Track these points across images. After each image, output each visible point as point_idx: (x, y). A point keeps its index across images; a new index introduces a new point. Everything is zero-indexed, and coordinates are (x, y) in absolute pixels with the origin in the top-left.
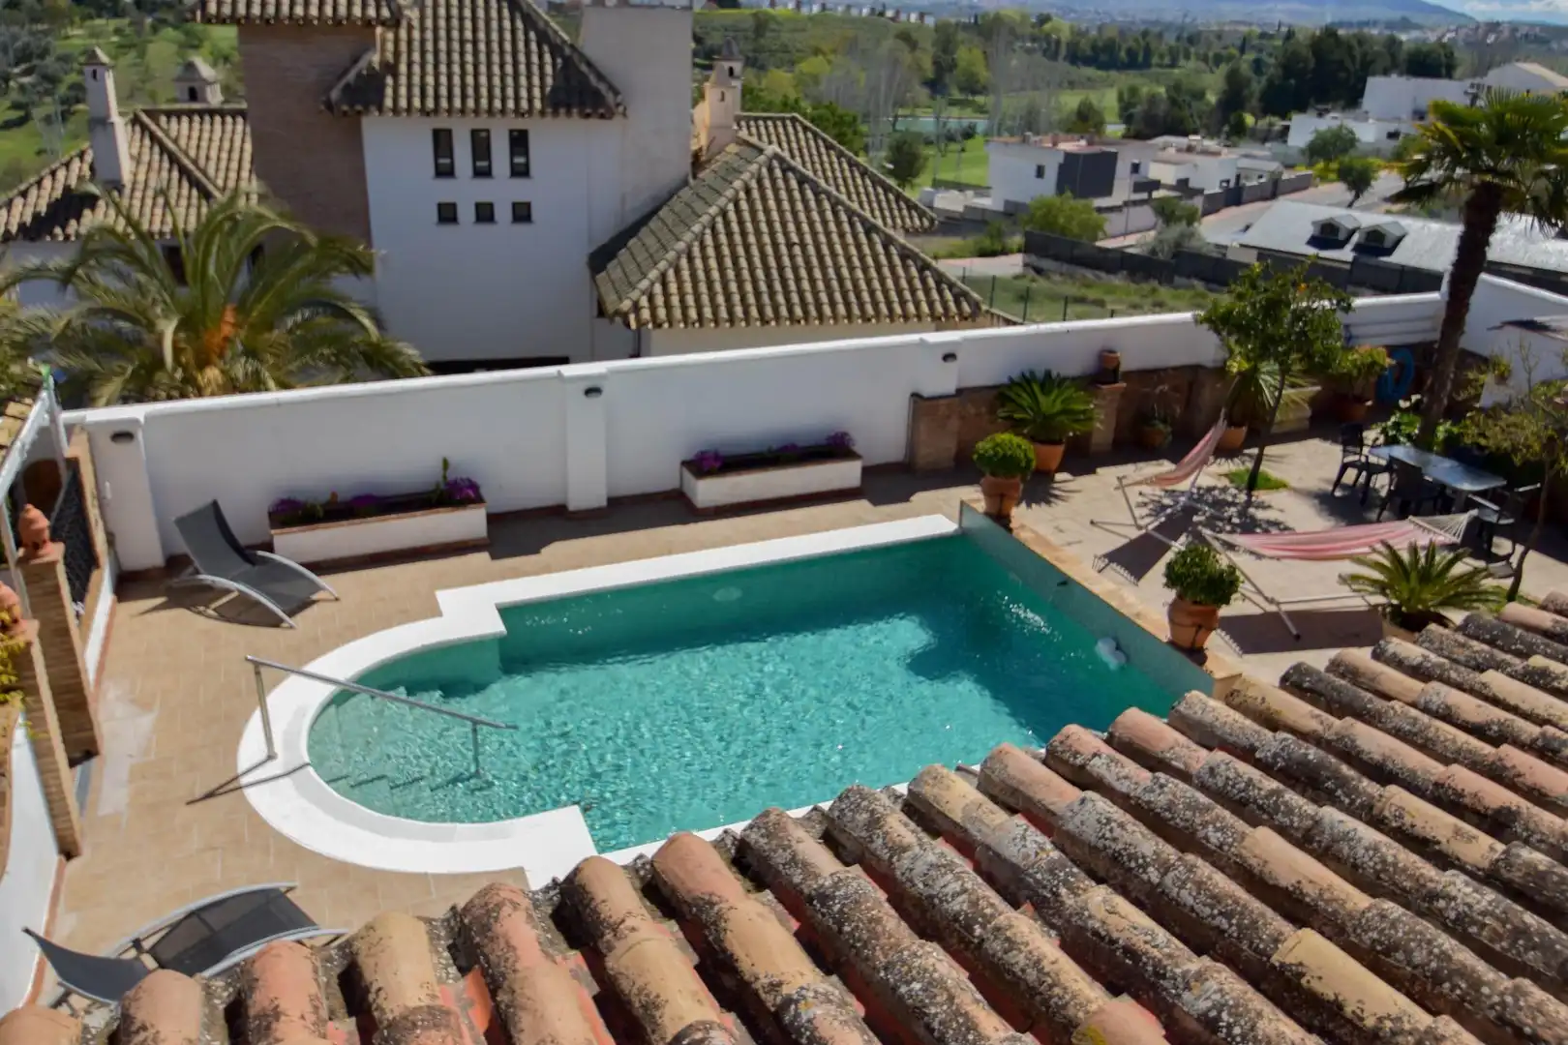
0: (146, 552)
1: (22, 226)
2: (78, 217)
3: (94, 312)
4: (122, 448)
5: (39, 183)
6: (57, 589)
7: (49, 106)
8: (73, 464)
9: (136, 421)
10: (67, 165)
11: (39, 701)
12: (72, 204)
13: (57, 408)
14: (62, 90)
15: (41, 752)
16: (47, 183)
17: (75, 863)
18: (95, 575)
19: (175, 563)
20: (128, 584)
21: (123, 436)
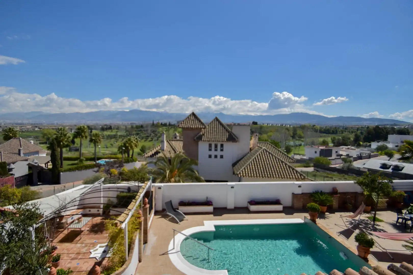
0: (160, 208)
1: (150, 155)
2: (158, 154)
3: (158, 169)
4: (160, 190)
5: (153, 150)
6: (147, 212)
7: (156, 138)
8: (152, 192)
9: (162, 186)
10: (157, 147)
11: (141, 231)
12: (157, 153)
13: (152, 183)
14: (157, 136)
15: (140, 241)
16: (154, 150)
17: (140, 263)
18: (152, 210)
19: (164, 210)
20: (156, 213)
21: (160, 188)
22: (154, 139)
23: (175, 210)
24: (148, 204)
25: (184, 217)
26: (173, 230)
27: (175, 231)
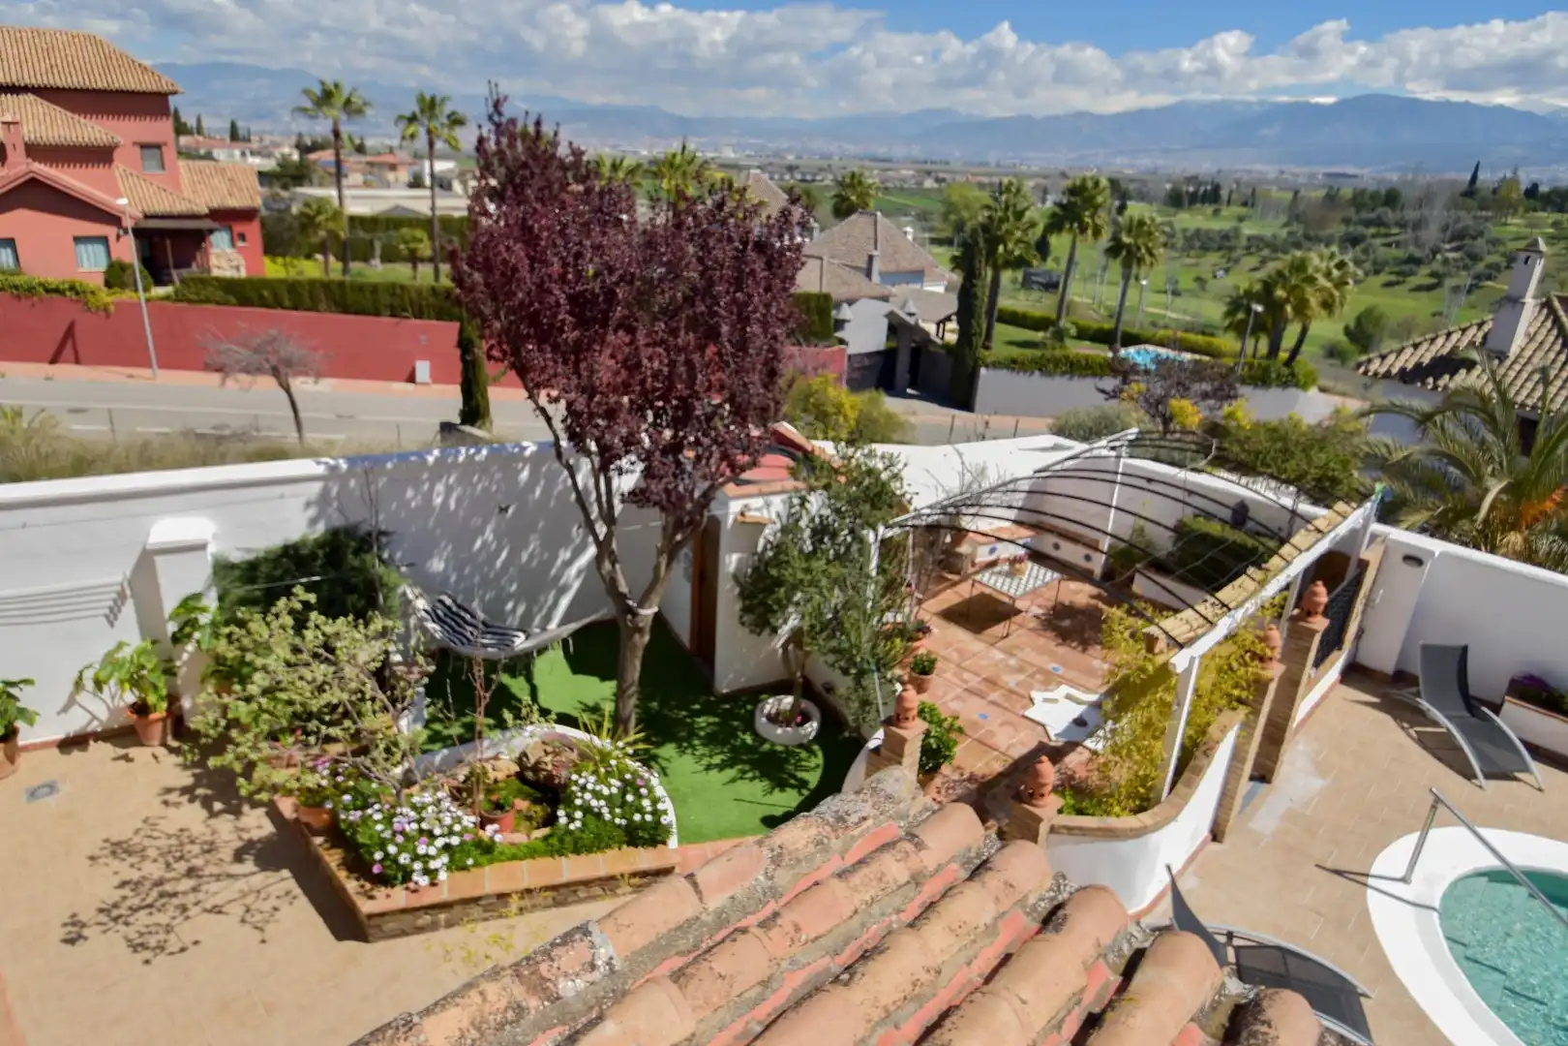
0: (1383, 655)
1: (1403, 370)
2: (1453, 373)
3: (1432, 453)
4: (1410, 570)
5: (1433, 340)
6: (1308, 650)
7: (1464, 279)
8: (1363, 565)
9: (1432, 553)
10: (1464, 331)
11: (1256, 722)
12: (1449, 364)
13: (1373, 518)
14: (1480, 267)
15: (1237, 756)
16: (1440, 341)
17: (1215, 846)
18: (1335, 653)
19: (1401, 677)
20: (1355, 673)
21: (1414, 560)
22: (1449, 283)
23: (1474, 706)
24: (1325, 614)
25: (1526, 769)
26: (1431, 799)
27: (1441, 809)
